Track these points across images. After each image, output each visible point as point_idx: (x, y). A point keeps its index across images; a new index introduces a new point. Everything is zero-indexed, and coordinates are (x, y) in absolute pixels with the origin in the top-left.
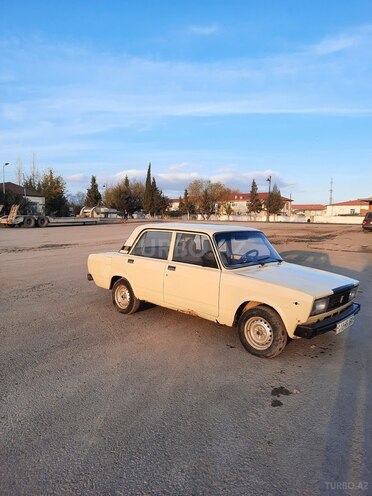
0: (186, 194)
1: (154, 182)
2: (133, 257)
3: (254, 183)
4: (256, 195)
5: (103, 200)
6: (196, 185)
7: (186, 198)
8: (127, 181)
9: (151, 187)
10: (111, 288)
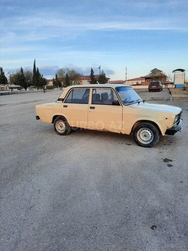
0: (56, 76)
1: (38, 70)
2: (66, 104)
3: (92, 70)
4: (94, 76)
5: (9, 81)
6: (61, 72)
7: (57, 78)
8: (22, 70)
9: (36, 73)
10: (53, 122)
